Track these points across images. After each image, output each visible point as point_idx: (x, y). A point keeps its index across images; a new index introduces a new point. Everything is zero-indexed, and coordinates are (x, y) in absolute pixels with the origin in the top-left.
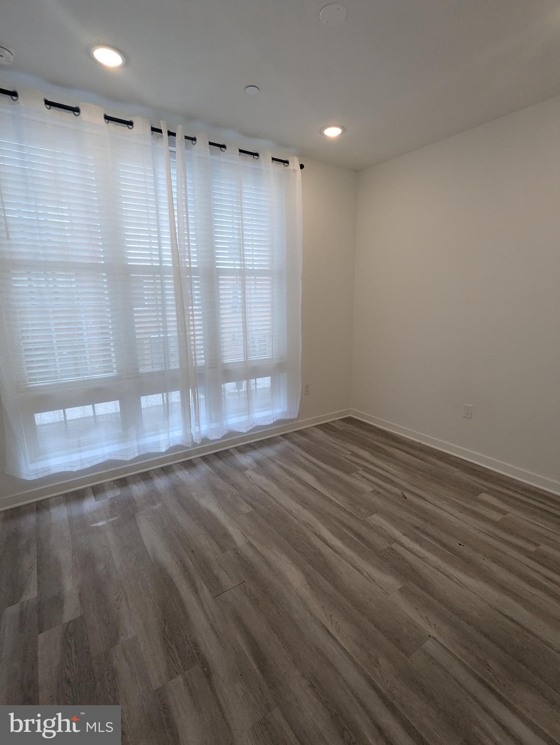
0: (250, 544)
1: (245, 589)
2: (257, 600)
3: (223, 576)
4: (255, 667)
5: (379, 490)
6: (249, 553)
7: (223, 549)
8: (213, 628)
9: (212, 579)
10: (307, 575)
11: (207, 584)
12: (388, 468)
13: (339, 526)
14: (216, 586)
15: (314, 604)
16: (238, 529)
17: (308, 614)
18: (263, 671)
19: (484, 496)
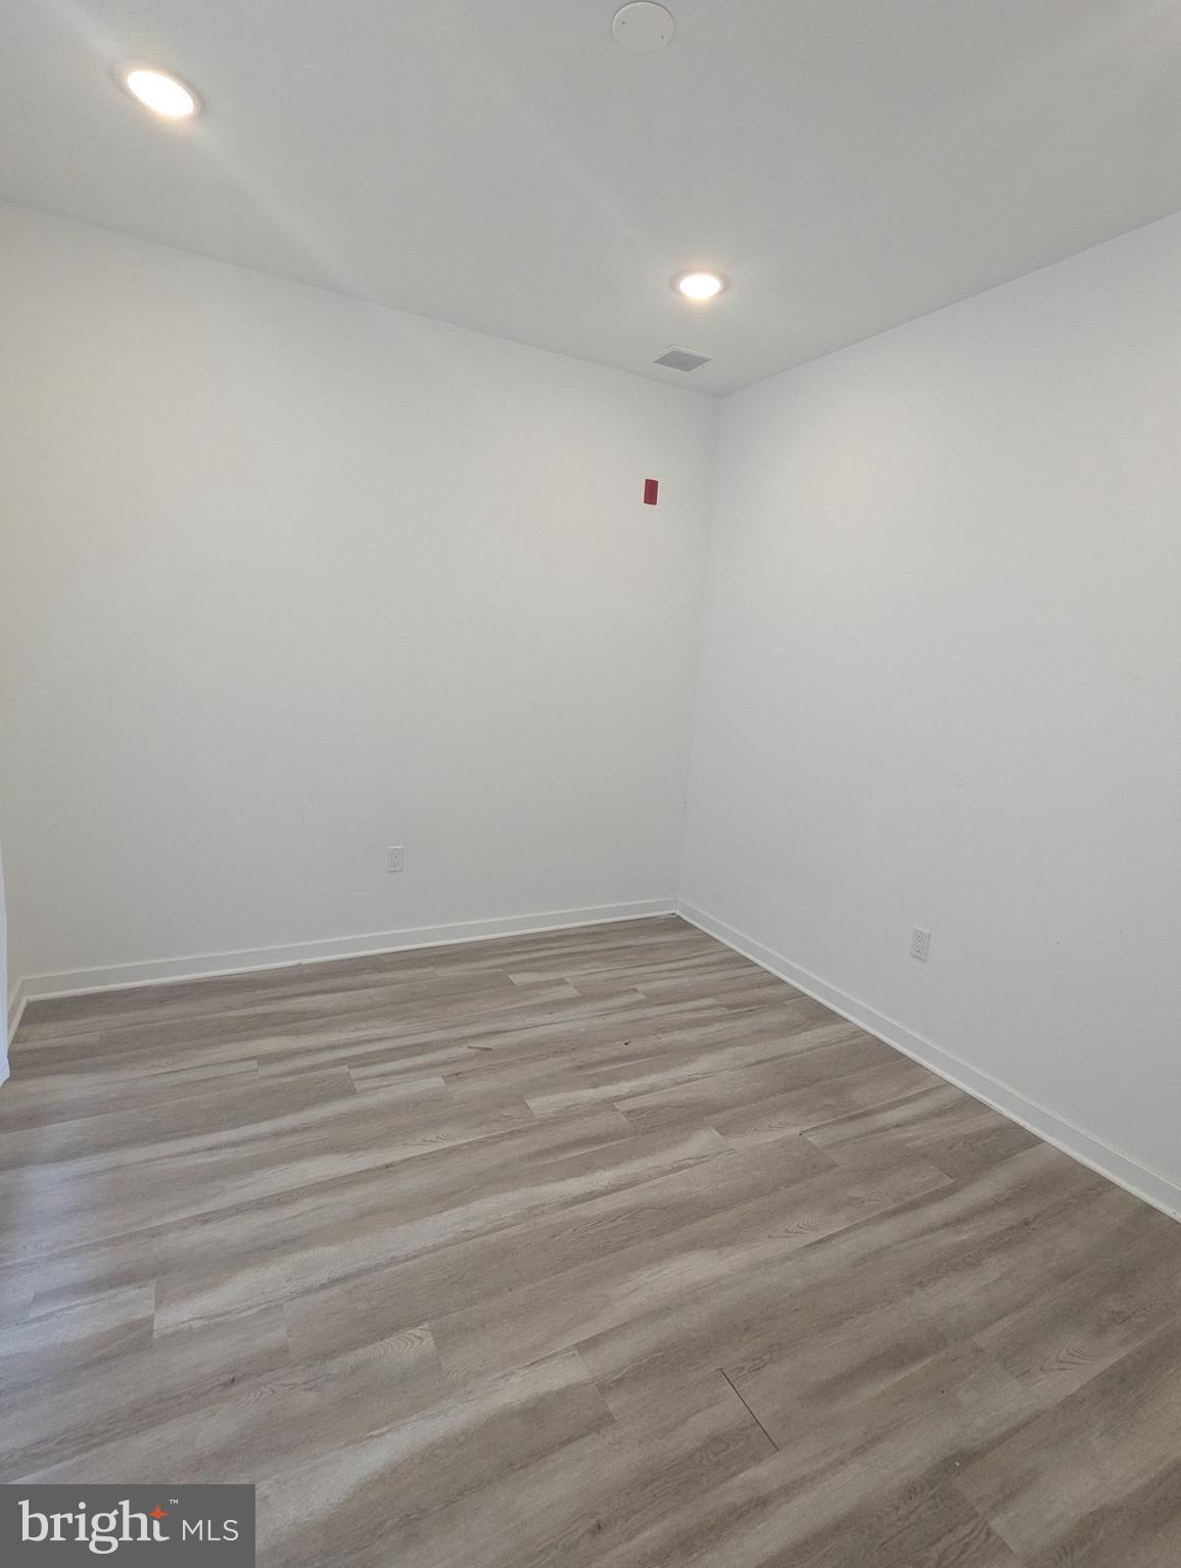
0: (584, 1347)
1: (742, 1368)
2: (771, 1346)
3: (701, 1425)
4: (920, 1366)
5: (450, 1069)
6: (621, 1353)
7: (602, 1422)
8: (860, 1451)
9: (716, 1454)
10: (692, 1245)
11: (734, 1468)
12: (372, 1033)
13: (551, 1160)
14: (741, 1444)
15: (768, 1248)
16: (512, 1373)
17: (789, 1263)
18: (920, 1354)
19: (518, 979)
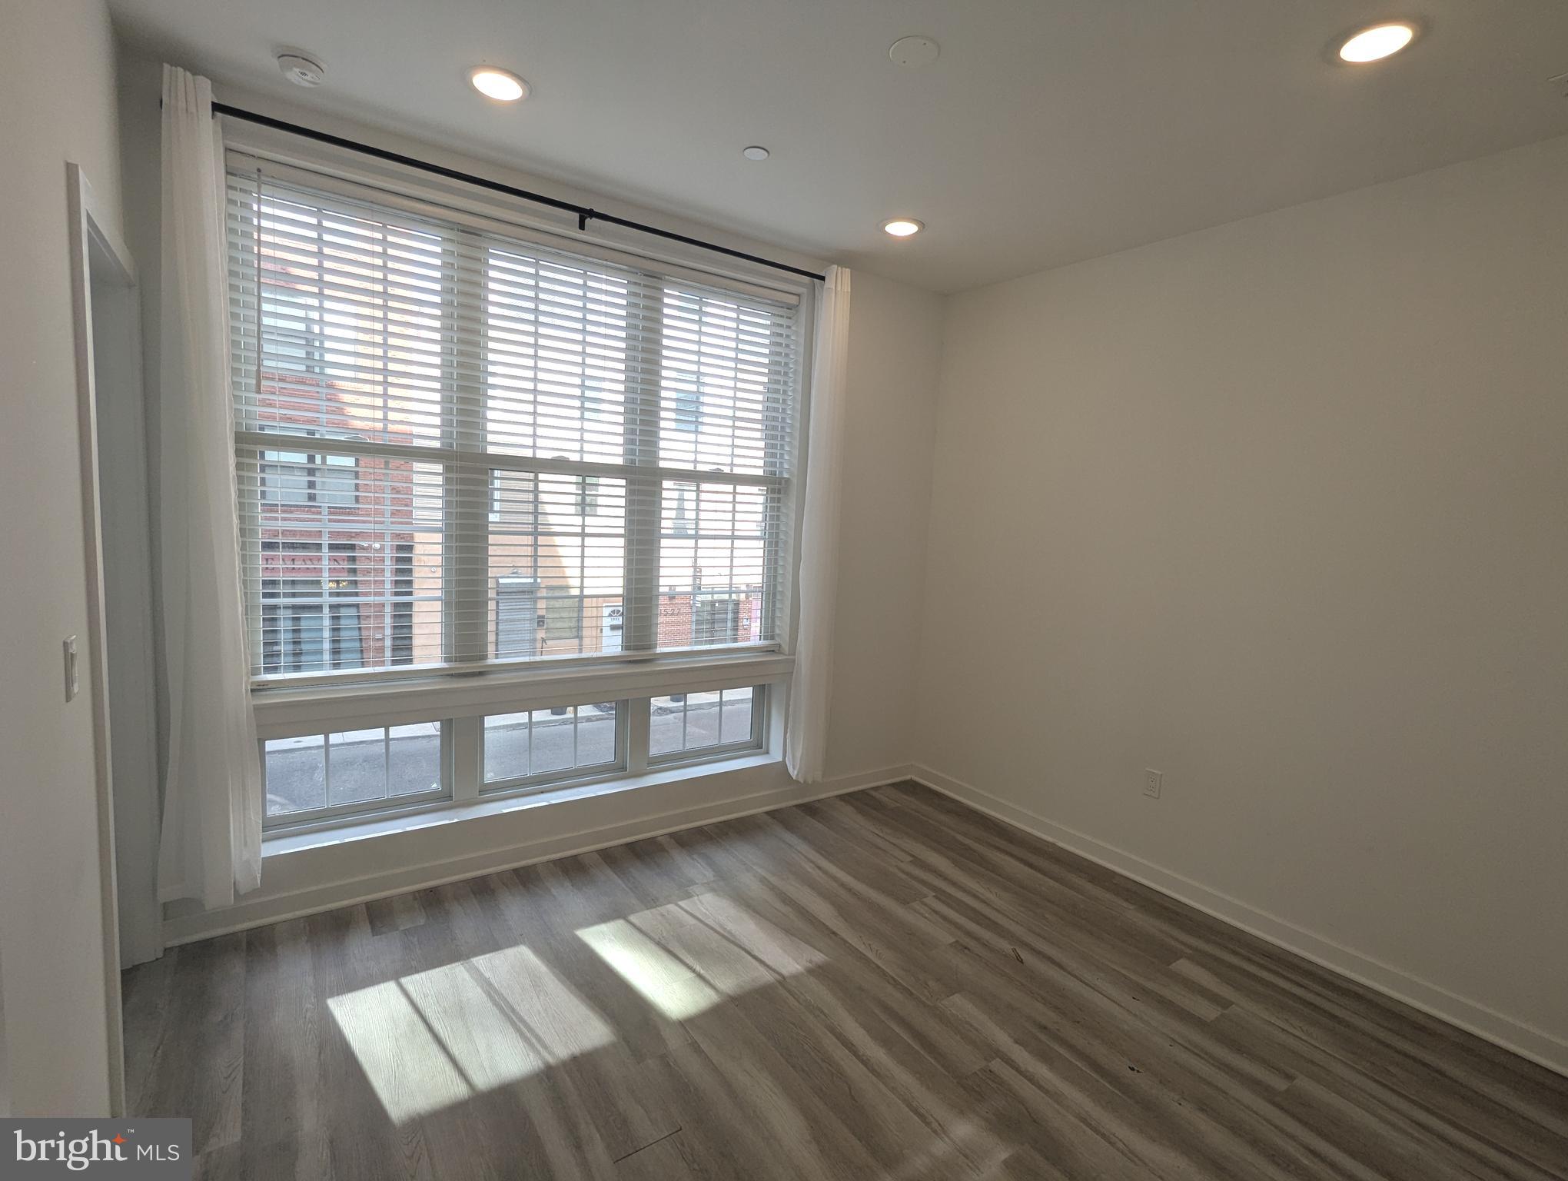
0: (695, 1047)
1: (683, 1145)
2: (707, 1172)
3: (636, 1115)
5: (967, 941)
6: (692, 1066)
7: (638, 1056)
9: (614, 1120)
10: (812, 1120)
11: (604, 1132)
13: (883, 1017)
14: (620, 1137)
19: (1183, 966)
